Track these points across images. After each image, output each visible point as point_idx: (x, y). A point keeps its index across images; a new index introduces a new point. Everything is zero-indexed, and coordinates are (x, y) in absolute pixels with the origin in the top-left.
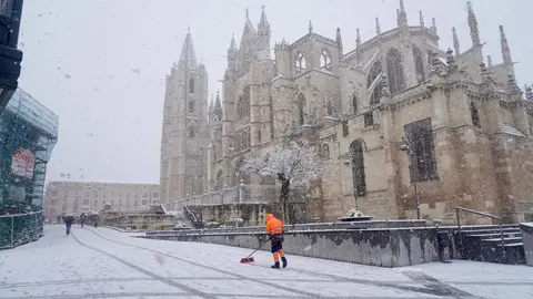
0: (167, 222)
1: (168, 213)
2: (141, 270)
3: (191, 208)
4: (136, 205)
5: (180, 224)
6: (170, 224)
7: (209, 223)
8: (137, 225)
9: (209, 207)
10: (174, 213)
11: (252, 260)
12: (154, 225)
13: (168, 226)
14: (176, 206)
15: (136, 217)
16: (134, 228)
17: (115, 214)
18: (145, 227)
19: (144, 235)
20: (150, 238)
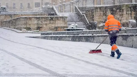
0: (60, 24)
1: (60, 14)
2: (39, 67)
3: (82, 9)
4: (29, 7)
5: (73, 25)
6: (63, 25)
7: (101, 25)
8: (32, 27)
9: (100, 8)
10: (66, 15)
11: (99, 51)
12: (47, 26)
13: (61, 27)
14: (68, 8)
15: (30, 18)
16: (29, 29)
17: (11, 16)
18: (39, 28)
19: (39, 35)
20: (44, 38)
